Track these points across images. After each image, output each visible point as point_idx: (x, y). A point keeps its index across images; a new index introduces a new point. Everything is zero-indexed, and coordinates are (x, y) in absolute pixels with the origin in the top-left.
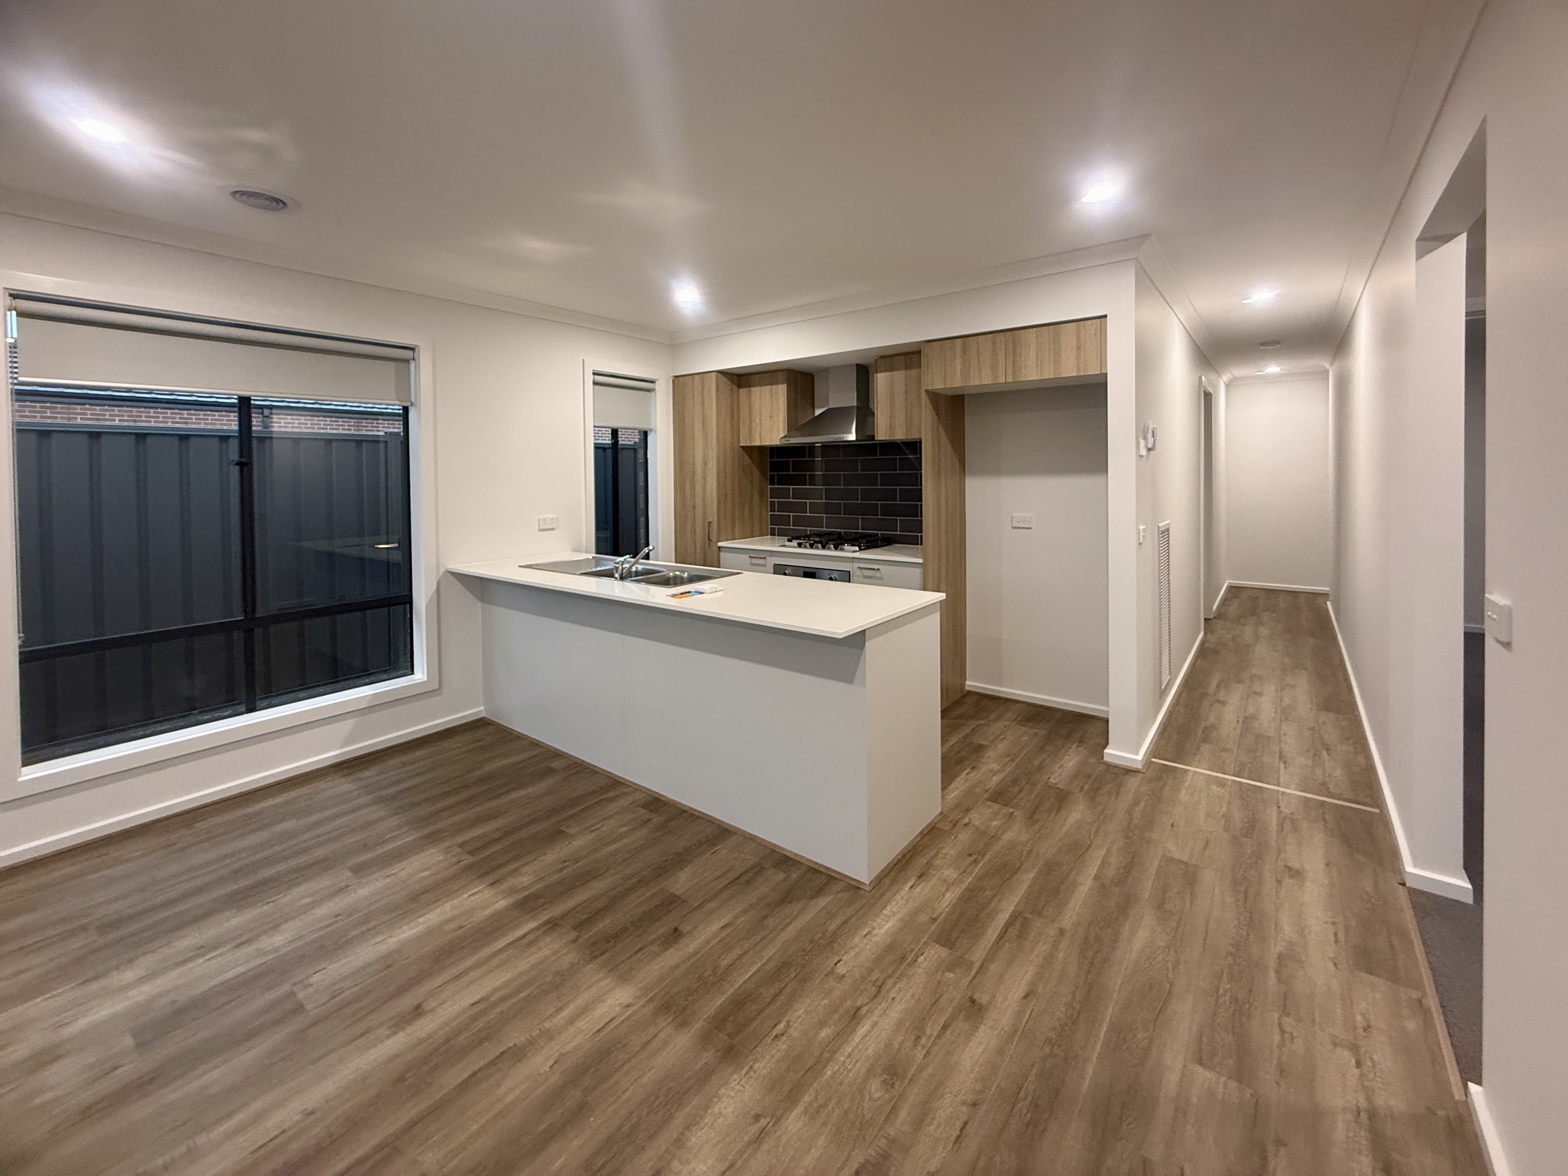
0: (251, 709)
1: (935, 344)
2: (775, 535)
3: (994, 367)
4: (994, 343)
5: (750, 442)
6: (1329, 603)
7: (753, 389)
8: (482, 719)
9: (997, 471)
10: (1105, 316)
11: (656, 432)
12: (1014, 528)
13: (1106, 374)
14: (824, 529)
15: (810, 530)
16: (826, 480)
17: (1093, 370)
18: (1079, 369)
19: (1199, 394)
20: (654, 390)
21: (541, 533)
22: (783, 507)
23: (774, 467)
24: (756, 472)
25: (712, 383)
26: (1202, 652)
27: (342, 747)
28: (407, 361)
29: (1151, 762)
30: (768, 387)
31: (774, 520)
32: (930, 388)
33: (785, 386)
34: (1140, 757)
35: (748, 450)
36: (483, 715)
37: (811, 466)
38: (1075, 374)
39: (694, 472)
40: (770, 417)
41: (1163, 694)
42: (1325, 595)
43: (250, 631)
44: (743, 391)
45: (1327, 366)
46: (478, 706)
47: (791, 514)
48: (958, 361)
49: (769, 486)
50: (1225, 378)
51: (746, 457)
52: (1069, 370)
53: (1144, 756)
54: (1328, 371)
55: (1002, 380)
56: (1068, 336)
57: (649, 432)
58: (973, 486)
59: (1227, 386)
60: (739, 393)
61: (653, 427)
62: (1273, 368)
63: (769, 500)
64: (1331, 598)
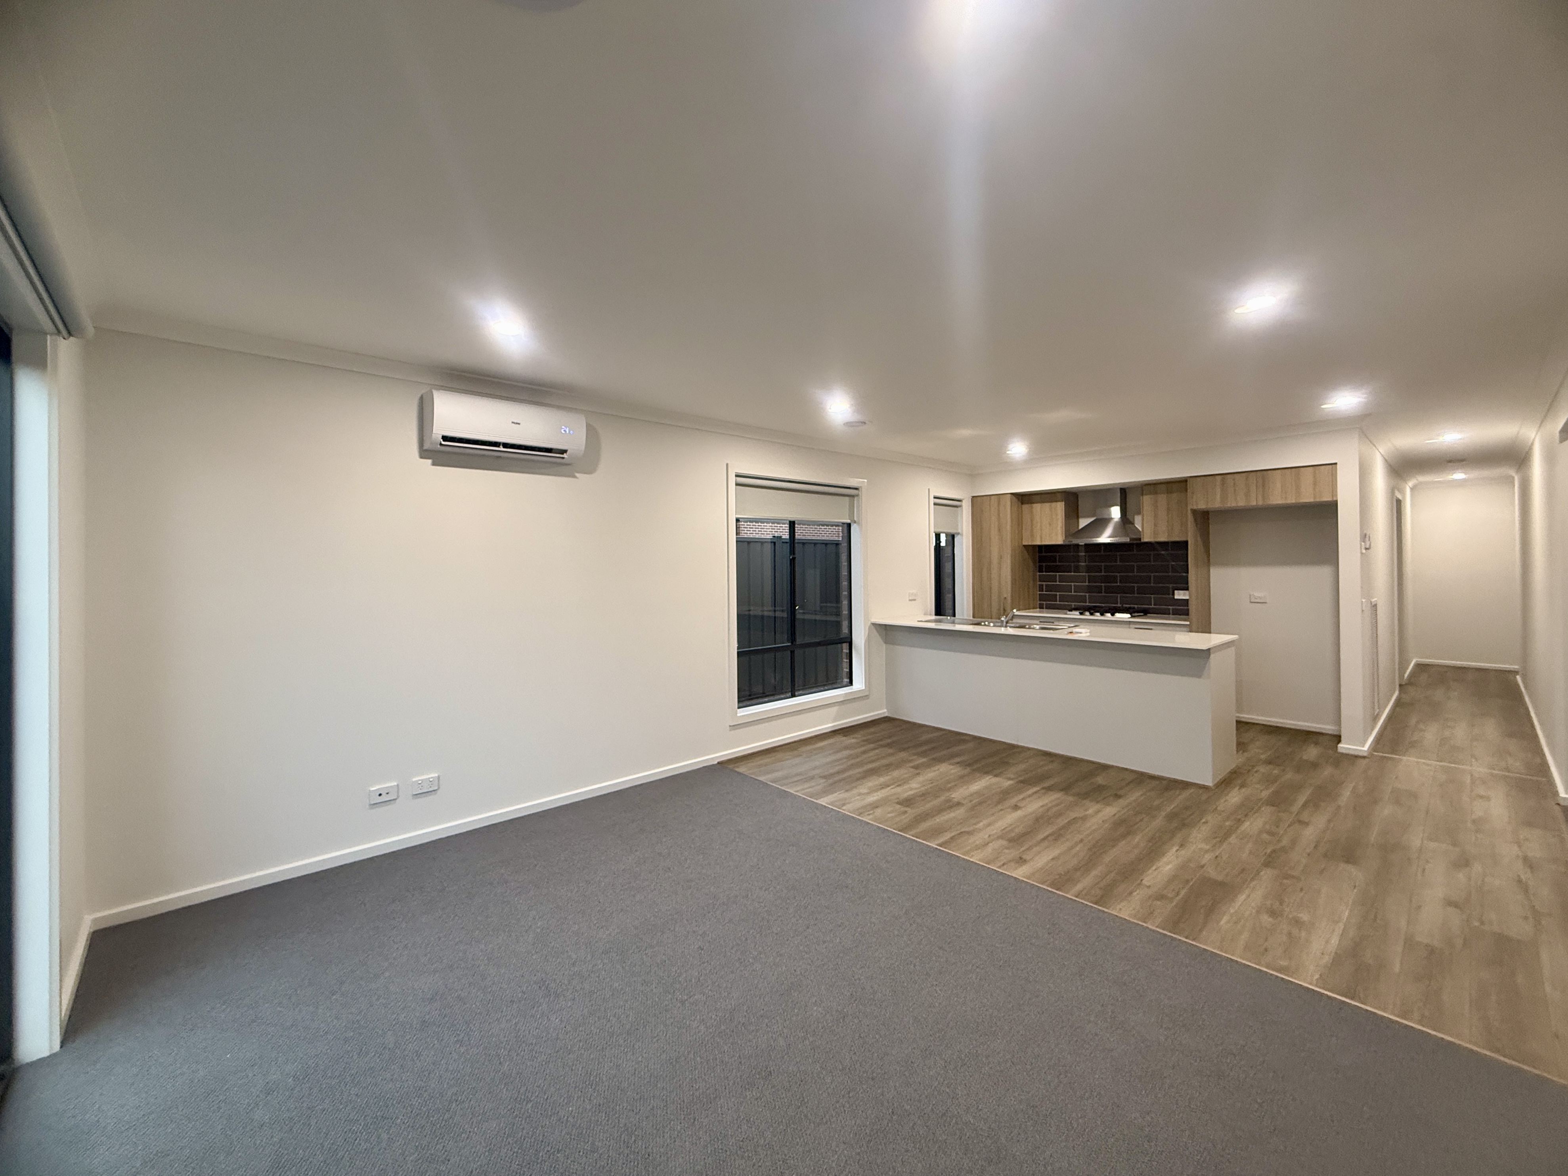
0: (793, 696)
1: (1199, 479)
2: (1043, 608)
3: (1247, 495)
4: (1247, 479)
5: (1032, 541)
6: (1518, 677)
7: (1035, 505)
8: (886, 717)
9: (1237, 562)
10: (1336, 464)
11: (962, 535)
12: (1251, 602)
13: (1337, 501)
14: (1087, 604)
15: (1075, 605)
16: (1089, 569)
17: (1327, 498)
18: (1315, 497)
19: (1392, 503)
20: (960, 506)
21: (910, 602)
22: (1049, 588)
23: (1041, 559)
24: (1031, 564)
25: (1008, 501)
26: (1398, 703)
27: (833, 722)
28: (853, 496)
29: (1373, 754)
30: (1048, 505)
31: (1042, 598)
32: (1195, 507)
33: (1063, 503)
34: (1366, 748)
35: (1026, 547)
36: (886, 715)
37: (1077, 559)
38: (1312, 500)
39: (990, 563)
40: (1050, 524)
41: (1375, 718)
42: (1516, 672)
43: (792, 652)
44: (1026, 507)
45: (1514, 474)
46: (883, 709)
47: (1058, 593)
48: (1218, 491)
49: (1038, 573)
50: (1411, 483)
51: (1025, 552)
52: (1307, 498)
53: (1369, 747)
54: (1513, 478)
55: (1254, 503)
56: (1308, 475)
57: (955, 536)
58: (1216, 573)
59: (1412, 489)
60: (1022, 508)
61: (960, 531)
62: (1459, 476)
63: (1038, 583)
64: (1520, 673)
